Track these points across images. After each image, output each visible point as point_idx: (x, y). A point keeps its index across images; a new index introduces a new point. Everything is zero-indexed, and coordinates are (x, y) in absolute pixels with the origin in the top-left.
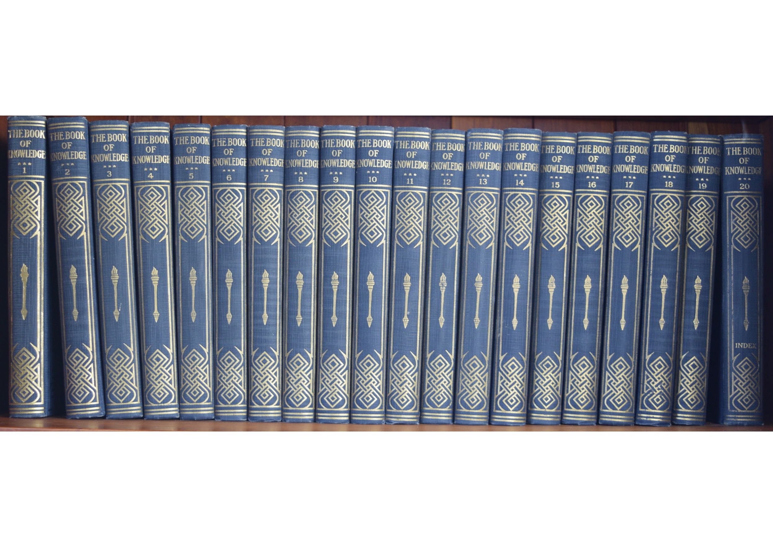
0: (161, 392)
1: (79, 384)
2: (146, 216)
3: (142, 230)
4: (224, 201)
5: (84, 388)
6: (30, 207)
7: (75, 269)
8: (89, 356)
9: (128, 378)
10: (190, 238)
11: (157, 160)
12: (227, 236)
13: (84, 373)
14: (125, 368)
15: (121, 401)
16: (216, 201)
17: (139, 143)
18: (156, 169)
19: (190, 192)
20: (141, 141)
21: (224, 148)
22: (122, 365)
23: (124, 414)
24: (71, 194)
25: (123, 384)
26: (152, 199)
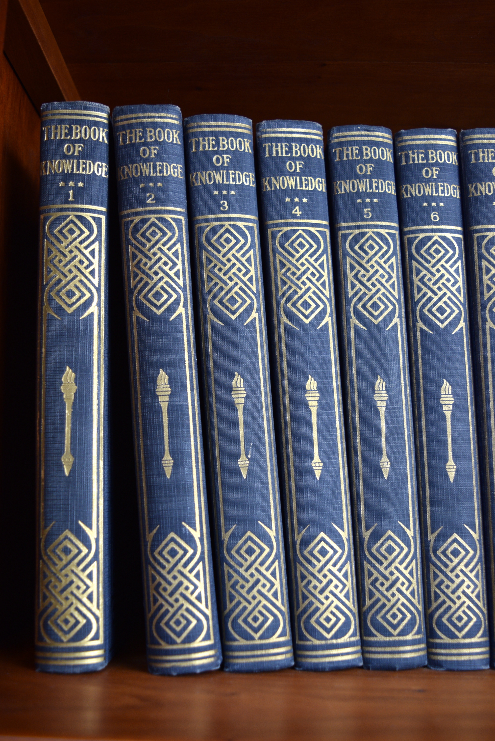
0: (331, 616)
1: (176, 605)
2: (292, 281)
3: (285, 307)
4: (428, 257)
5: (186, 614)
6: (81, 262)
7: (167, 377)
8: (195, 548)
9: (269, 590)
10: (371, 322)
11: (307, 185)
12: (438, 319)
13: (186, 583)
14: (262, 569)
15: (257, 636)
16: (412, 257)
17: (274, 155)
18: (305, 200)
19: (367, 241)
20: (277, 151)
21: (423, 165)
22: (256, 565)
23: (262, 662)
24: (158, 237)
25: (260, 602)
26: (302, 252)
